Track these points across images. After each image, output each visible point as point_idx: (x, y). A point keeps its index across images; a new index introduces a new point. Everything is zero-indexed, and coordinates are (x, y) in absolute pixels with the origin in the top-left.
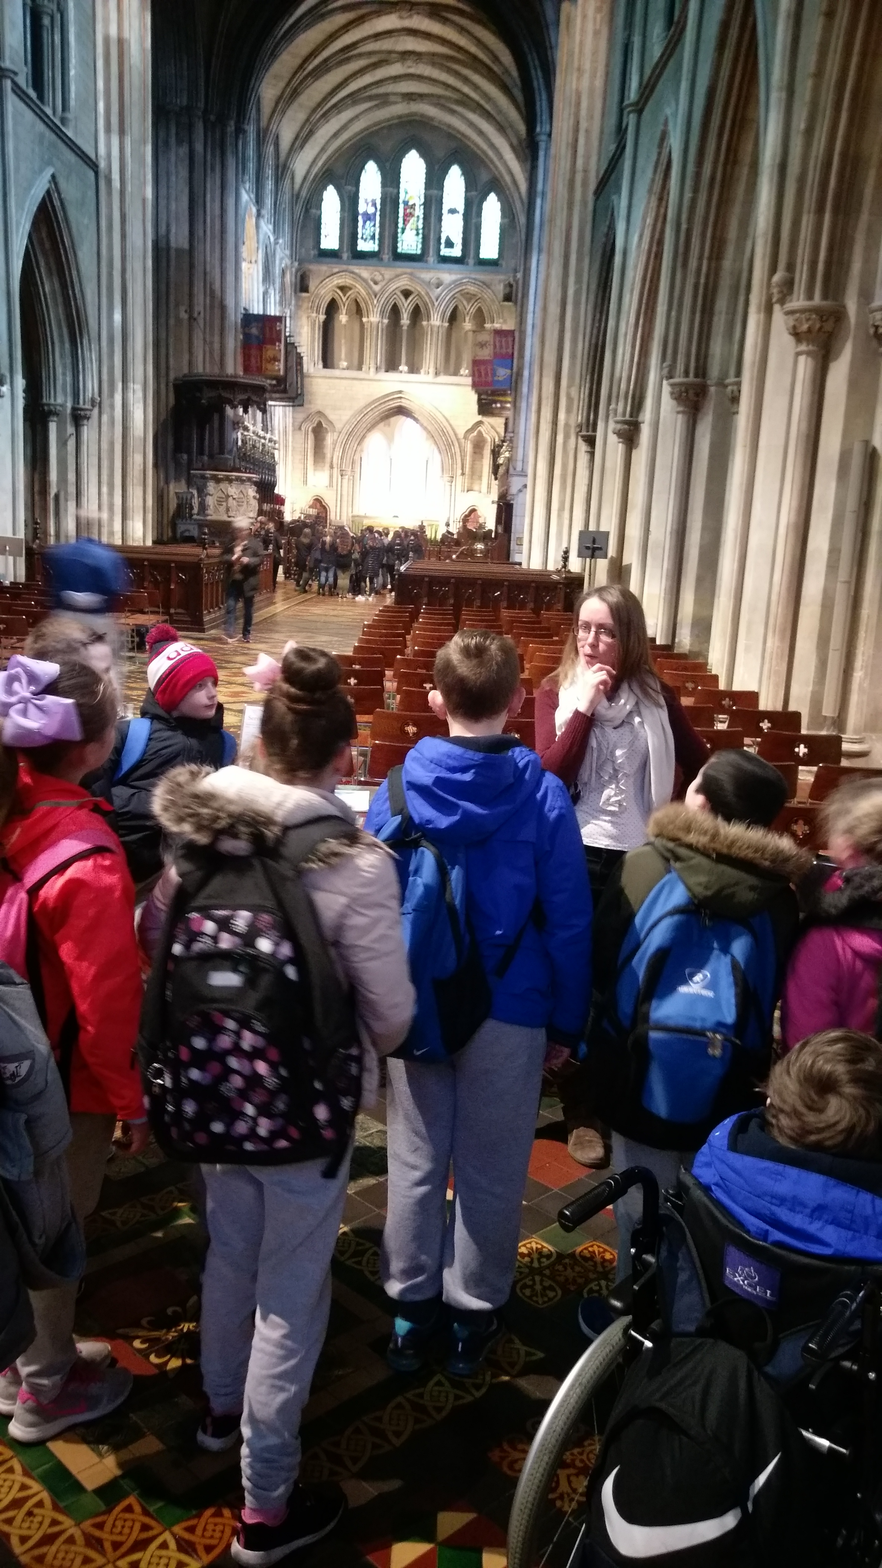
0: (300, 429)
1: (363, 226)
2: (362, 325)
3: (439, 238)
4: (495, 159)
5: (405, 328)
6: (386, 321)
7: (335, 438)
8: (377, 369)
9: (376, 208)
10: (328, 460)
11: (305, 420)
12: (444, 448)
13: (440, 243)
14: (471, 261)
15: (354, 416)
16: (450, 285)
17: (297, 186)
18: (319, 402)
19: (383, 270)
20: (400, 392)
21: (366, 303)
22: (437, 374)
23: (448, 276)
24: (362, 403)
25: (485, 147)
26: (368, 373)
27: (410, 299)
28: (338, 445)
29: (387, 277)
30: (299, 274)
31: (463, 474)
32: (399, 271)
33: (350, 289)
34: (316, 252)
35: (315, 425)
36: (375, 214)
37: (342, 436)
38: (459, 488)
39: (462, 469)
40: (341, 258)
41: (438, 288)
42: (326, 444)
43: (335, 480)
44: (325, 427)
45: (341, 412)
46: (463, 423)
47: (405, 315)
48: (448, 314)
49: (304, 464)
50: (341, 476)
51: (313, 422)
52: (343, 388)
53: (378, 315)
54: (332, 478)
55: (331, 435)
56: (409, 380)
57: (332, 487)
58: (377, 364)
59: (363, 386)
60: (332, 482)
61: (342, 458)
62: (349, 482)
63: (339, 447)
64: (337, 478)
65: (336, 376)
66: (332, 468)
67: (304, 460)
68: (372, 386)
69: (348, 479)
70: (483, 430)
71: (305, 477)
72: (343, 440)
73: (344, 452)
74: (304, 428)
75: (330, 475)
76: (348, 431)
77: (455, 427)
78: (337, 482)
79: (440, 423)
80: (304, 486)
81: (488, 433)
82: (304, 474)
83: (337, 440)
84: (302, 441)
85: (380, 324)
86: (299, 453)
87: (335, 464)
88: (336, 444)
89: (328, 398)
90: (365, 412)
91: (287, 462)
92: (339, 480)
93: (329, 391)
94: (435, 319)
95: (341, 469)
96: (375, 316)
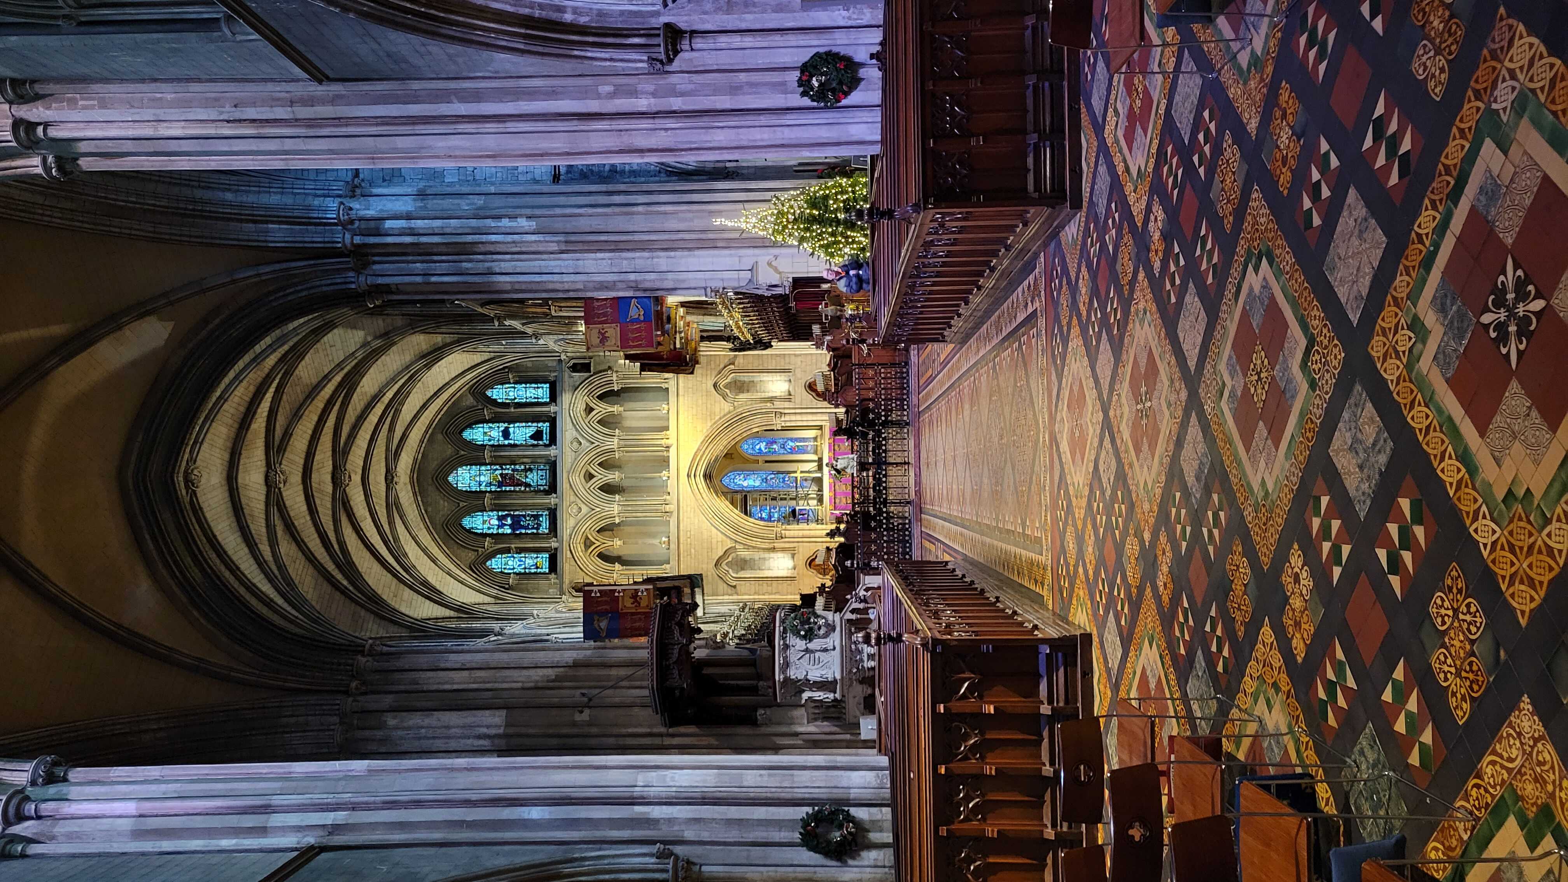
1: (526, 528)
2: (623, 523)
3: (533, 445)
4: (451, 390)
5: (622, 476)
6: (617, 497)
7: (742, 546)
8: (668, 503)
9: (507, 515)
11: (725, 580)
12: (745, 425)
13: (537, 445)
14: (552, 408)
16: (577, 430)
17: (487, 599)
18: (705, 566)
19: (566, 504)
20: (689, 476)
21: (601, 519)
22: (669, 437)
23: (567, 432)
25: (439, 402)
26: (672, 512)
27: (593, 472)
28: (749, 543)
29: (573, 498)
30: (575, 593)
32: (566, 486)
33: (587, 538)
34: (553, 576)
35: (730, 570)
36: (513, 517)
37: (739, 539)
38: (787, 405)
40: (556, 549)
41: (580, 444)
42: (748, 558)
43: (787, 545)
44: (730, 559)
45: (714, 541)
46: (717, 405)
47: (611, 476)
48: (606, 431)
49: (772, 581)
50: (782, 538)
51: (726, 572)
52: (689, 540)
53: (610, 505)
54: (785, 548)
55: (739, 552)
56: (675, 468)
57: (794, 548)
58: (663, 504)
59: (686, 518)
60: (789, 548)
61: (763, 538)
62: (789, 529)
63: (751, 542)
64: (785, 542)
65: (677, 548)
66: (775, 548)
67: (767, 581)
68: (685, 508)
69: (785, 530)
70: (723, 383)
71: (786, 579)
72: (743, 538)
73: (756, 536)
74: (733, 582)
75: (782, 551)
76: (734, 533)
77: (722, 413)
78: (789, 542)
79: (718, 431)
80: (796, 580)
81: (726, 377)
82: (783, 581)
83: (744, 544)
84: (748, 584)
85: (620, 503)
86: (761, 587)
87: (770, 546)
88: (749, 546)
89: (700, 557)
90: (713, 514)
91: (771, 600)
92: (786, 540)
93: (693, 556)
94: (612, 443)
95: (774, 538)
96: (611, 509)
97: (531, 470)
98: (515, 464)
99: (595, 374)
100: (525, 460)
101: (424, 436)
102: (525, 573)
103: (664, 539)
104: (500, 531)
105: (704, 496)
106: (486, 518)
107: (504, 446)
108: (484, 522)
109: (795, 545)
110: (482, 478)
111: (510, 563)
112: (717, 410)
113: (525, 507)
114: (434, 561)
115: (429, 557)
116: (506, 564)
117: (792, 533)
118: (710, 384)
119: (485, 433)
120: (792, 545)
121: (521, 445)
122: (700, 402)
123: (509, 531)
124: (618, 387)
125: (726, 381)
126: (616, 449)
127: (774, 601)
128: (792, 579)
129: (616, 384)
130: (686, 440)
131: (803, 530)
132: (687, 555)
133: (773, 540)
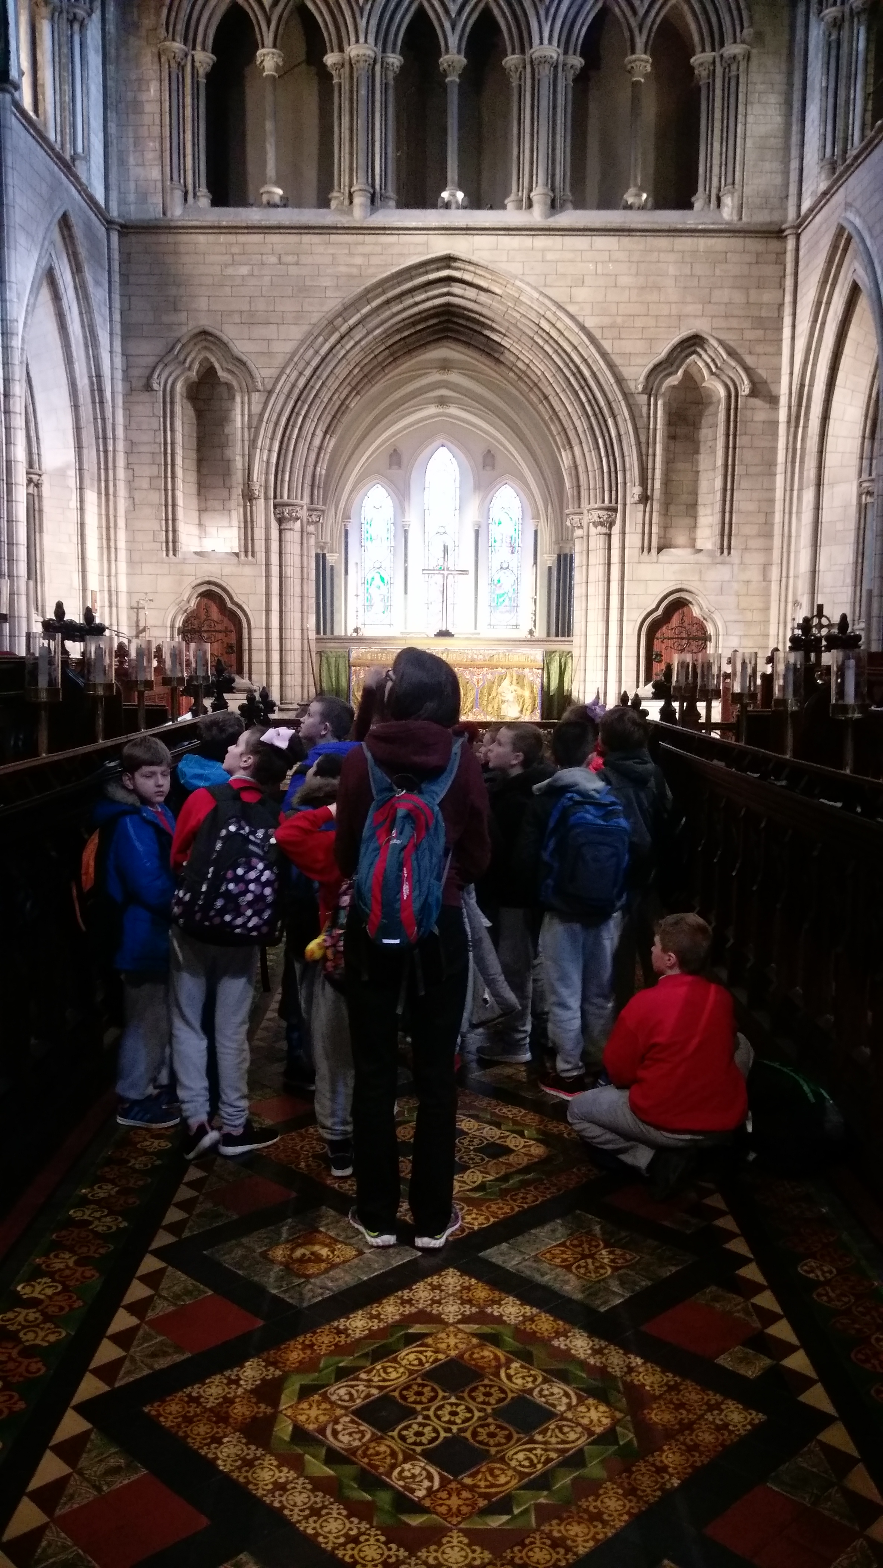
0: (148, 388)
2: (324, 75)
5: (453, 78)
6: (395, 60)
7: (256, 409)
8: (374, 201)
10: (238, 477)
11: (162, 360)
15: (309, 340)
18: (202, 304)
20: (448, 260)
21: (334, 8)
22: (554, 206)
24: (333, 302)
26: (350, 212)
28: (266, 433)
31: (645, 499)
35: (193, 375)
37: (277, 401)
38: (634, 540)
39: (643, 482)
42: (228, 429)
43: (260, 533)
44: (224, 377)
45: (270, 331)
46: (640, 346)
47: (453, 40)
48: (581, 30)
49: (166, 490)
50: (280, 521)
51: (187, 365)
52: (273, 259)
53: (371, 39)
54: (252, 528)
55: (242, 403)
56: (472, 224)
57: (253, 555)
58: (373, 186)
59: (332, 251)
60: (253, 540)
61: (280, 468)
62: (305, 541)
63: (269, 435)
64: (267, 528)
65: (250, 223)
66: (250, 500)
67: (166, 477)
68: (361, 249)
69: (302, 532)
70: (701, 364)
71: (170, 528)
72: (280, 415)
73: (283, 451)
74: (159, 384)
75: (245, 522)
76: (294, 386)
77: (618, 360)
78: (267, 540)
79: (569, 349)
80: (167, 555)
81: (718, 372)
82: (167, 520)
83: (262, 415)
84: (156, 423)
85: (378, 68)
86: (147, 458)
87: (257, 487)
88: (258, 429)
89: (228, 290)
90: (344, 329)
91: (111, 484)
92: (275, 534)
93: (230, 271)
94: (546, 41)
95: (278, 500)
96: (362, 40)
103: (279, 193)
105: (395, 307)
109: (261, 556)
112: (627, 346)
117: (292, 548)
118: (700, 326)
120: (260, 546)
122: (651, 298)
124: (701, 64)
125: (705, 372)
126: (529, 52)
127: (107, 494)
128: (171, 545)
129: (711, 60)
130: (550, 256)
131: (302, 579)
132: (233, 255)
133: (275, 497)
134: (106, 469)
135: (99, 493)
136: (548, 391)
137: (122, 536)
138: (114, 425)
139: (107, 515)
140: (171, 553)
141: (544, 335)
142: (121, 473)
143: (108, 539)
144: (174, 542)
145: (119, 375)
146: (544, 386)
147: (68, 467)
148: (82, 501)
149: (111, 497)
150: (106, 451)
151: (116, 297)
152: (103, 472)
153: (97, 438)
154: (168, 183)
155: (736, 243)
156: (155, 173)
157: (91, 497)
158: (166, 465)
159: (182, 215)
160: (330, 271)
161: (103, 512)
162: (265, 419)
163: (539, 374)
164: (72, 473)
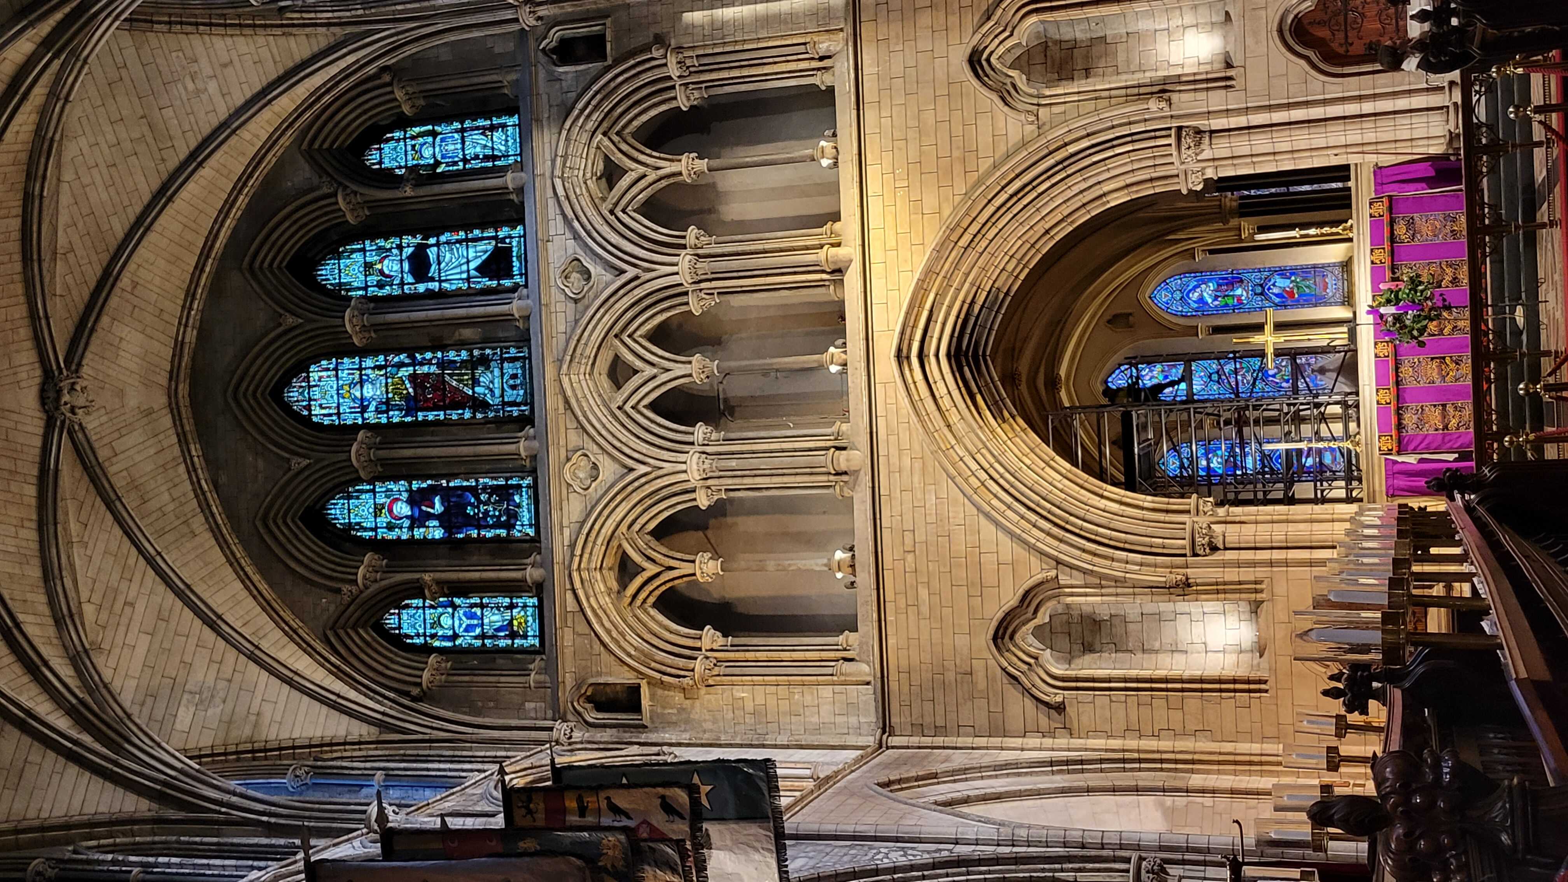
2: (719, 508)
3: (488, 292)
5: (714, 368)
6: (700, 431)
7: (1078, 579)
9: (433, 490)
11: (1028, 690)
12: (1077, 184)
13: (499, 290)
14: (512, 177)
16: (576, 237)
21: (657, 497)
23: (550, 245)
26: (856, 473)
28: (1102, 567)
32: (555, 403)
33: (620, 553)
42: (1104, 613)
43: (1231, 575)
44: (1043, 617)
45: (989, 561)
46: (984, 124)
47: (679, 370)
48: (661, 233)
49: (1183, 690)
50: (1214, 549)
51: (1032, 661)
52: (910, 557)
53: (682, 457)
54: (1225, 584)
55: (1072, 595)
56: (862, 335)
57: (1261, 582)
58: (827, 449)
59: (898, 491)
60: (1240, 583)
61: (1148, 549)
62: (1237, 519)
63: (1108, 563)
64: (1225, 564)
65: (873, 586)
66: (1189, 585)
67: (1167, 690)
68: (894, 460)
69: (1226, 522)
70: (1001, 49)
71: (1231, 686)
72: (1084, 551)
73: (1127, 546)
74: (1056, 694)
75: (1218, 592)
76: (1049, 534)
77: (1002, 149)
78: (1239, 564)
79: (991, 209)
80: (1266, 691)
81: (1009, 29)
82: (1221, 690)
83: (1085, 572)
84: (1102, 699)
85: (709, 449)
86: (1145, 711)
87: (1173, 576)
88: (1102, 577)
89: (947, 611)
90: (983, 476)
91: (1180, 756)
92: (1230, 555)
93: (925, 610)
94: (674, 269)
95: (1188, 552)
96: (683, 467)
97: (484, 361)
98: (444, 348)
99: (617, 62)
100: (467, 333)
101: (195, 279)
102: (483, 650)
103: (839, 555)
104: (418, 533)
105: (954, 418)
106: (381, 500)
107: (416, 297)
108: (378, 510)
109: (1260, 572)
110: (368, 391)
111: (446, 621)
112: (985, 140)
113: (472, 466)
114: (212, 626)
115: (198, 613)
116: (437, 623)
117: (1247, 534)
118: (959, 58)
119: (368, 266)
120: (1247, 574)
121: (458, 294)
122: (929, 117)
123: (438, 534)
124: (688, 99)
125: (1009, 43)
126: (688, 287)
127: (1193, 762)
128: (1252, 686)
129: (683, 88)
130: (891, 243)
131: (1288, 521)
132: (907, 605)
133: (1185, 555)
134: (1162, 761)
135: (1192, 771)
136: (1040, 229)
137: (1244, 747)
138: (1106, 750)
139: (1219, 763)
140: (1263, 686)
141: (976, 240)
142: (1165, 744)
143: (1251, 763)
144: (1249, 682)
145: (1048, 742)
146: (1033, 236)
147: (1162, 805)
148: (1203, 791)
149: (1196, 757)
150: (1140, 761)
151: (961, 741)
152: (1165, 766)
153: (1124, 770)
154: (835, 678)
155: (867, 30)
156: (826, 692)
157: (1196, 780)
158: (1152, 689)
159: (868, 664)
160: (919, 495)
161: (1215, 767)
162: (1090, 567)
163: (1020, 242)
164: (1168, 801)
